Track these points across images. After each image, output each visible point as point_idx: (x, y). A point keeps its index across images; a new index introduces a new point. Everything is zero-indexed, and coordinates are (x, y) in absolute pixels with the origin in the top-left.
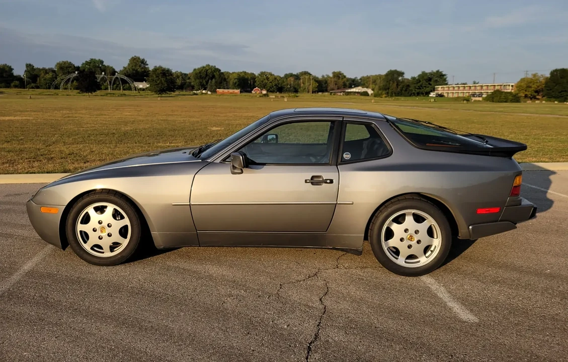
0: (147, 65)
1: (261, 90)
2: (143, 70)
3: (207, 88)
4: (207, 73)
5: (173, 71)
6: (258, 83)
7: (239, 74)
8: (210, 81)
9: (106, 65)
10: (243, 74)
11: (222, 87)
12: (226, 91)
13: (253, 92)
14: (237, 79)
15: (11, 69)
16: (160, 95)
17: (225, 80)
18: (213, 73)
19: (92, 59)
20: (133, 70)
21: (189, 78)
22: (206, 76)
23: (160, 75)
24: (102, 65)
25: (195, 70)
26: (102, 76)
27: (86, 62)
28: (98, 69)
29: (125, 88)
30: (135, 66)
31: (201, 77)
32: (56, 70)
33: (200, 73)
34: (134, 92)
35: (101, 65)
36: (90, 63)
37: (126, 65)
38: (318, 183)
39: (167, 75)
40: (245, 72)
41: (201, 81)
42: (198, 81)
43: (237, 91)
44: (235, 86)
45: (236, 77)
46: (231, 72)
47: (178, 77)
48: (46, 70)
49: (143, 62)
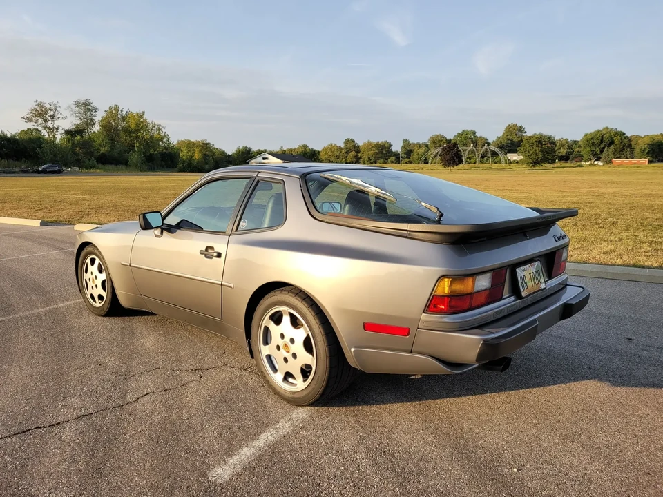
0: (525, 132)
2: (519, 139)
3: (600, 158)
4: (602, 138)
5: (557, 138)
7: (652, 138)
8: (606, 148)
9: (479, 136)
11: (623, 156)
12: (627, 161)
14: (649, 144)
15: (390, 145)
16: (533, 168)
17: (630, 146)
18: (611, 138)
19: (464, 131)
20: (508, 139)
22: (601, 143)
23: (535, 144)
24: (474, 136)
25: (586, 135)
26: (471, 148)
27: (459, 133)
28: (470, 141)
29: (494, 160)
30: (511, 135)
31: (594, 144)
32: (429, 144)
33: (592, 139)
34: (503, 165)
35: (472, 137)
36: (462, 134)
37: (500, 135)
41: (593, 148)
42: (589, 149)
43: (645, 161)
44: (643, 154)
45: (648, 142)
46: (643, 136)
47: (563, 145)
48: (420, 145)
49: (521, 130)
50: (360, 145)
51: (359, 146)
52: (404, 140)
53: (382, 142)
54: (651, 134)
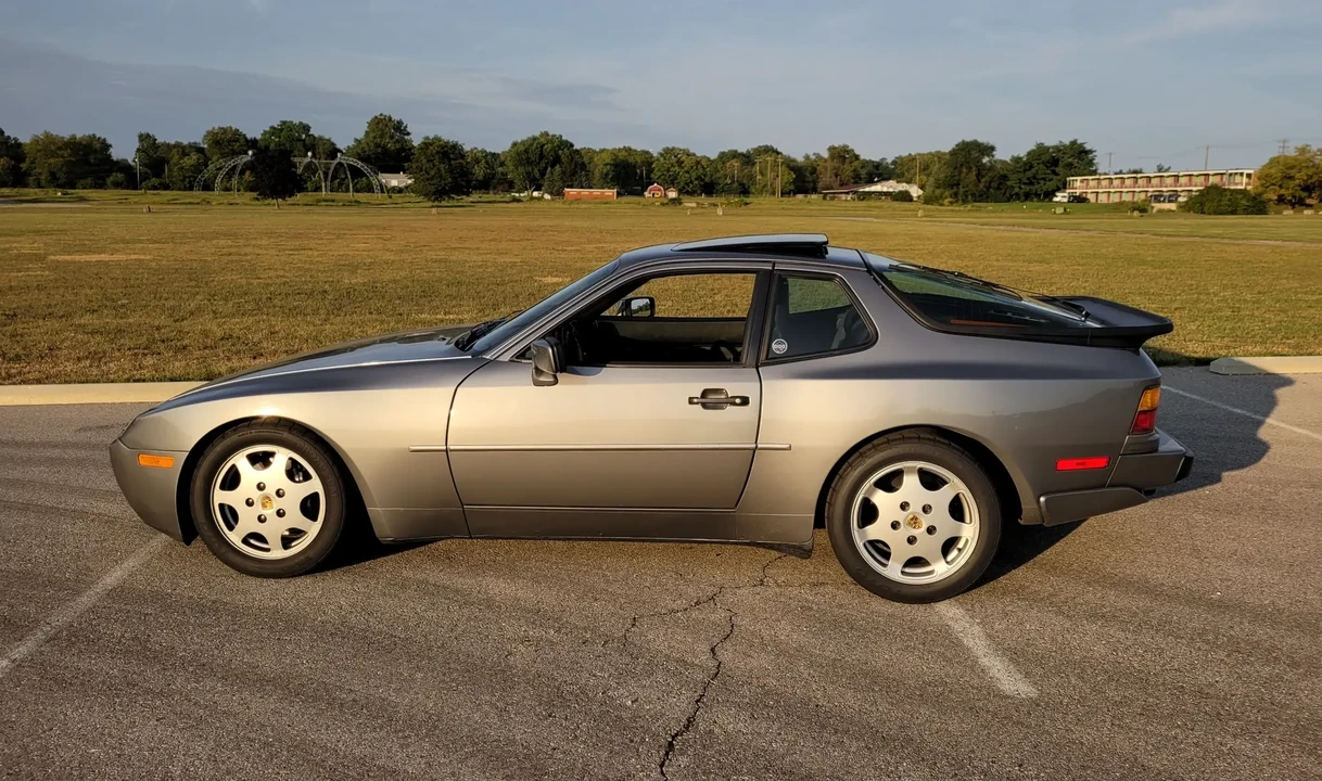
0: (408, 134)
1: (665, 190)
2: (398, 146)
3: (542, 185)
4: (542, 151)
5: (467, 148)
6: (660, 174)
7: (614, 153)
8: (549, 169)
9: (316, 135)
10: (624, 153)
11: (575, 183)
12: (585, 192)
13: (646, 194)
14: (611, 164)
15: (106, 146)
16: (436, 203)
17: (583, 166)
18: (556, 151)
19: (284, 123)
20: (377, 145)
21: (502, 164)
22: (540, 160)
23: (437, 157)
24: (308, 135)
25: (515, 144)
26: (307, 160)
27: (272, 128)
28: (300, 145)
29: (358, 186)
30: (381, 137)
32: (206, 146)
33: (526, 151)
34: (378, 196)
35: (304, 136)
36: (281, 130)
37: (361, 135)
38: (717, 406)
39: (452, 156)
40: (630, 149)
41: (529, 169)
42: (521, 169)
43: (611, 192)
44: (606, 182)
45: (608, 161)
46: (597, 150)
47: (477, 161)
48: (184, 148)
49: (399, 127)
50: (22, 140)
51: (19, 145)
52: (141, 136)
53: (81, 138)
54: (610, 147)
